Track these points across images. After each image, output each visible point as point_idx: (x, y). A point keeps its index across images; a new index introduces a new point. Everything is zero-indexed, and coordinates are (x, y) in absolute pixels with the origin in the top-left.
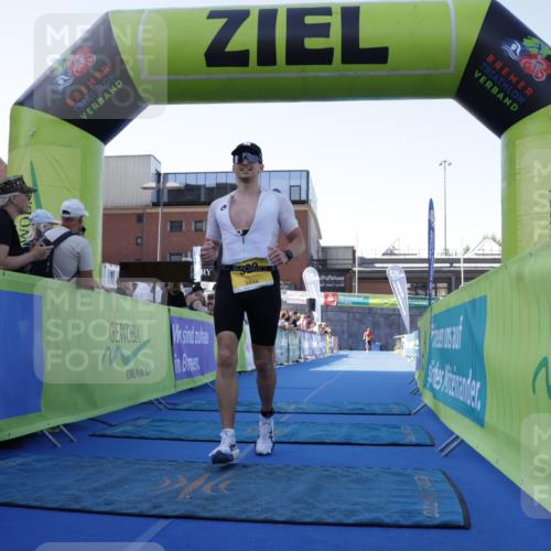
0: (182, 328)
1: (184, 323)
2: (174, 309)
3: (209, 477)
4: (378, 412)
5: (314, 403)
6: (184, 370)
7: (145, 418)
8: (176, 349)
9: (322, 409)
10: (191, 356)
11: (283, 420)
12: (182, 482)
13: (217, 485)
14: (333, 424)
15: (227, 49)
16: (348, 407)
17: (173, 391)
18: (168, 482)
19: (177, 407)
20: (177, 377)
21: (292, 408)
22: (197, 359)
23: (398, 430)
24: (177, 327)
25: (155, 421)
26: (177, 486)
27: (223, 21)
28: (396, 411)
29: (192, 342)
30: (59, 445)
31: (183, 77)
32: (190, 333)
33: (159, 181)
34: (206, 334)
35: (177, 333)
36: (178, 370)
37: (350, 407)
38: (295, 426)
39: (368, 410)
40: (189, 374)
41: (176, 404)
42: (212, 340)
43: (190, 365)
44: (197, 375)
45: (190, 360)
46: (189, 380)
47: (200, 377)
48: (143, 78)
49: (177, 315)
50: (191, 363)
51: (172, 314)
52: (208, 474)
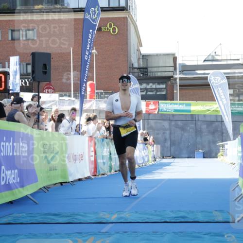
1: (2, 135)
4: (201, 219)
5: (136, 212)
6: (3, 183)
9: (145, 218)
10: (10, 168)
11: (104, 230)
14: (155, 232)
16: (170, 215)
21: (114, 218)
22: (16, 171)
23: (221, 238)
28: (220, 219)
34: (26, 145)
37: (174, 215)
38: (117, 236)
39: (191, 217)
40: (8, 187)
42: (30, 152)
43: (8, 177)
44: (17, 188)
45: (9, 172)
46: (7, 193)
47: (20, 189)
50: (10, 175)
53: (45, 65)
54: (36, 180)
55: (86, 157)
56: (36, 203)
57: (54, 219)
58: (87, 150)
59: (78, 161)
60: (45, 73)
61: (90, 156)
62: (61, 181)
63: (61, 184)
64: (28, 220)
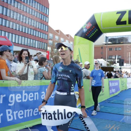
0: (111, 83)
1: (112, 82)
2: (109, 79)
7: (103, 106)
8: (110, 88)
10: (113, 89)
15: (121, 21)
17: (109, 98)
18: (107, 126)
19: (110, 102)
20: (110, 94)
22: (115, 89)
24: (110, 83)
25: (105, 107)
29: (114, 86)
32: (113, 84)
33: (106, 42)
34: (117, 83)
40: (113, 93)
41: (110, 101)
44: (115, 93)
45: (113, 90)
46: (113, 94)
47: (116, 93)
48: (102, 28)
49: (111, 80)
50: (114, 90)
51: (109, 80)
52: (115, 125)
53: (122, 62)
59: (130, 84)
60: (122, 64)
63: (125, 90)
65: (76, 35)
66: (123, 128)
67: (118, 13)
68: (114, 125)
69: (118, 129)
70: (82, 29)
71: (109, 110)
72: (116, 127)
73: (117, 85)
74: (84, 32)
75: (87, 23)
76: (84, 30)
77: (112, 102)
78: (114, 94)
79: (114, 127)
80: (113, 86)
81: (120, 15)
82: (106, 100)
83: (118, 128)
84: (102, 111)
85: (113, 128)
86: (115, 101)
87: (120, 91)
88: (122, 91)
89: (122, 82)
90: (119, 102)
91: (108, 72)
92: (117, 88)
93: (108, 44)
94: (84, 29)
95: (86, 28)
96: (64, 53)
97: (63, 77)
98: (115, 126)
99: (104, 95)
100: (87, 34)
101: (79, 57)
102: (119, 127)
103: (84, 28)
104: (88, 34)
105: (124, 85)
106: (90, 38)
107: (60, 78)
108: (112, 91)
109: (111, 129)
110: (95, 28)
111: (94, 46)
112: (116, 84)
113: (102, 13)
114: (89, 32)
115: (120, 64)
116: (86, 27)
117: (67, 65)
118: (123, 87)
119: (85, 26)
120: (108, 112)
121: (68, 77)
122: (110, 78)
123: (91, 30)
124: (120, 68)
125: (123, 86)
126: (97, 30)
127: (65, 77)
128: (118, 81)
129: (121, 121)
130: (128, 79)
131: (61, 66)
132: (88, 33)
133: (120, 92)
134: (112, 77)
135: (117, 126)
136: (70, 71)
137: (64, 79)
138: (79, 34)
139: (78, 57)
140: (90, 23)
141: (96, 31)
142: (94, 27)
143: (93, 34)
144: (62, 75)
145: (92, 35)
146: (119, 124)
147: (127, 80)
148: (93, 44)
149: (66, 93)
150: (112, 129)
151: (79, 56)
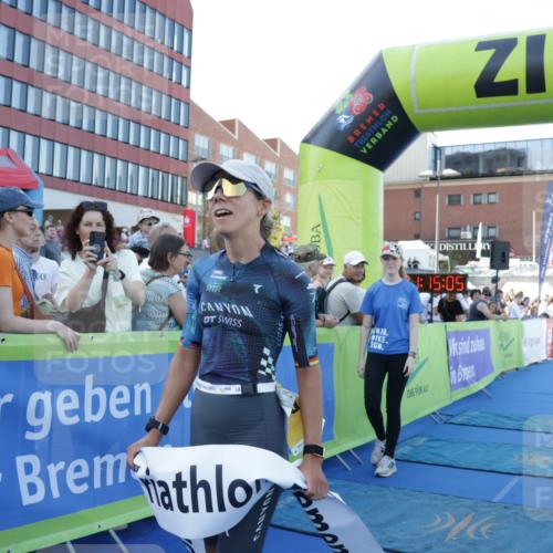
0: (458, 341)
1: (459, 335)
2: (450, 324)
3: (473, 518)
6: (459, 380)
7: (423, 436)
8: (453, 363)
10: (466, 364)
12: (451, 521)
13: (479, 528)
15: (496, 80)
17: (448, 402)
18: (439, 520)
19: (453, 420)
20: (454, 387)
22: (473, 367)
24: (453, 340)
25: (430, 440)
26: (445, 526)
27: (493, 51)
29: (468, 352)
30: (350, 469)
31: (454, 109)
32: (466, 344)
34: (482, 341)
35: (453, 346)
36: (454, 381)
40: (465, 384)
41: (452, 416)
42: (488, 345)
43: (465, 374)
44: (472, 383)
45: (466, 369)
46: (464, 389)
47: (476, 384)
48: (417, 111)
49: (454, 329)
50: (467, 372)
51: (449, 329)
52: (473, 514)
53: (504, 254)
54: (492, 370)
55: (544, 341)
56: (489, 397)
57: (503, 423)
58: (544, 337)
59: (534, 346)
60: (504, 261)
61: (547, 338)
62: (515, 366)
63: (517, 369)
64: (478, 422)
65: (307, 141)
66: (506, 528)
67: (482, 46)
68: (470, 517)
69: (487, 533)
70: (332, 115)
71: (450, 454)
72: (479, 523)
73: (482, 348)
74: (342, 127)
75: (353, 91)
76: (342, 121)
77: (459, 420)
78: (471, 386)
79: (469, 525)
80: (464, 356)
81: (490, 53)
82: (434, 413)
83: (483, 529)
84: (420, 459)
85: (466, 528)
86: (473, 414)
87: (496, 373)
88: (503, 373)
89: (503, 336)
90: (491, 421)
91: (444, 295)
92: (481, 363)
93: (444, 178)
94: (338, 115)
95: (348, 112)
96: (229, 207)
97: (225, 313)
98: (474, 520)
99: (426, 391)
100: (354, 136)
101: (322, 235)
102: (488, 522)
103: (338, 112)
104: (356, 138)
105: (512, 348)
106: (365, 151)
107: (213, 317)
108: (459, 373)
109: (455, 531)
110: (385, 110)
111: (385, 185)
112: (479, 345)
113: (414, 46)
114: (361, 130)
115: (492, 260)
116: (351, 107)
117: (244, 261)
118: (506, 356)
119: (346, 105)
120: (447, 462)
121: (247, 312)
122: (453, 320)
123: (371, 118)
124: (495, 280)
125: (508, 351)
126: (395, 119)
127: (233, 315)
128: (485, 334)
129: (498, 498)
130: (526, 324)
131: (221, 268)
132: (357, 133)
133: (497, 379)
134: (462, 316)
135: (482, 521)
136: (257, 287)
137: (228, 321)
138: (322, 136)
139: (315, 234)
140: (364, 88)
141: (389, 125)
142: (382, 106)
143: (379, 135)
144: (219, 308)
145: (374, 141)
146: (488, 512)
147: (522, 329)
148: (379, 179)
149: (239, 386)
150: (462, 532)
151: (320, 229)
